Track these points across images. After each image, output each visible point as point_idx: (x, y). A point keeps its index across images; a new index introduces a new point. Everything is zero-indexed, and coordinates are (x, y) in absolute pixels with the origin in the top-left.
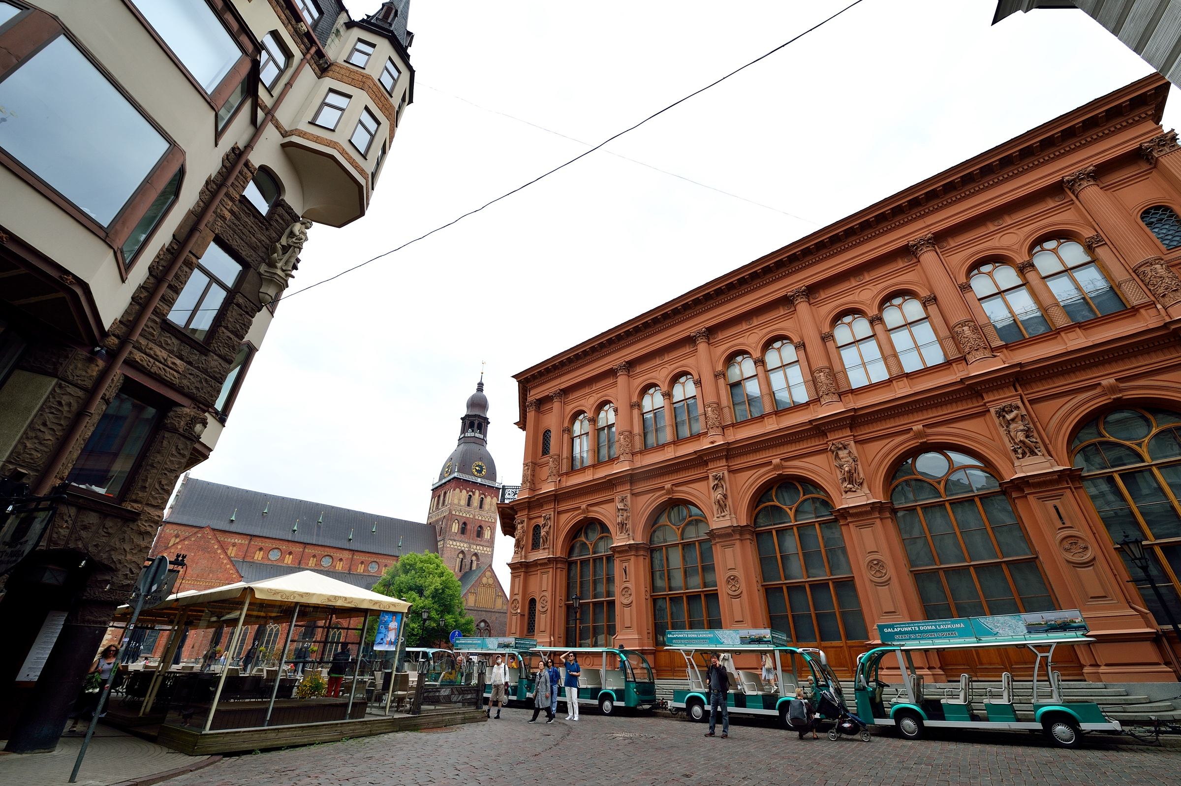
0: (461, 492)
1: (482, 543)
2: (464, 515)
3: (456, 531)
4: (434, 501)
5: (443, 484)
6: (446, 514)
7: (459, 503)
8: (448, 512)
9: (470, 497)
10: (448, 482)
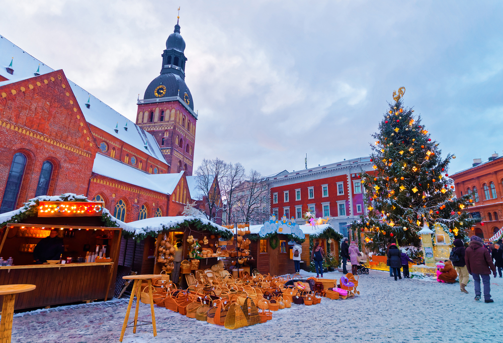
1: (188, 157)
2: (181, 133)
3: (177, 144)
4: (143, 115)
5: (159, 102)
6: (169, 128)
7: (179, 123)
8: (172, 128)
9: (184, 120)
10: (166, 102)
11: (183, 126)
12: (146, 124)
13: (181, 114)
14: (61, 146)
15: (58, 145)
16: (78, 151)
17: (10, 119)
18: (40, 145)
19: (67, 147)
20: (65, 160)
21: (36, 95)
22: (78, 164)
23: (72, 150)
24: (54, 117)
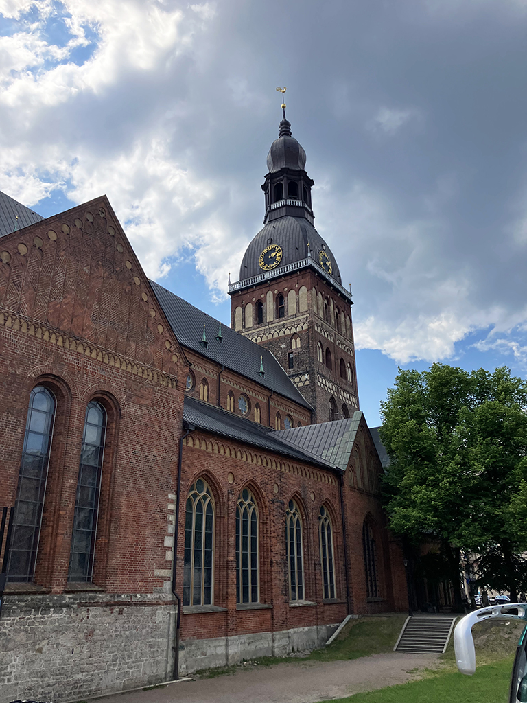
0: (317, 295)
1: (347, 388)
2: (326, 336)
3: (321, 361)
4: (244, 311)
5: (271, 280)
6: (299, 329)
7: (318, 314)
8: (306, 327)
9: (327, 307)
10: (285, 275)
11: (328, 320)
12: (250, 329)
13: (320, 294)
14: (118, 365)
15: (112, 363)
16: (151, 374)
17: (19, 310)
18: (78, 365)
19: (130, 366)
20: (129, 397)
21: (63, 253)
22: (154, 405)
23: (140, 374)
24: (99, 301)
